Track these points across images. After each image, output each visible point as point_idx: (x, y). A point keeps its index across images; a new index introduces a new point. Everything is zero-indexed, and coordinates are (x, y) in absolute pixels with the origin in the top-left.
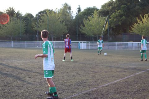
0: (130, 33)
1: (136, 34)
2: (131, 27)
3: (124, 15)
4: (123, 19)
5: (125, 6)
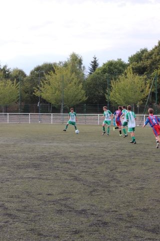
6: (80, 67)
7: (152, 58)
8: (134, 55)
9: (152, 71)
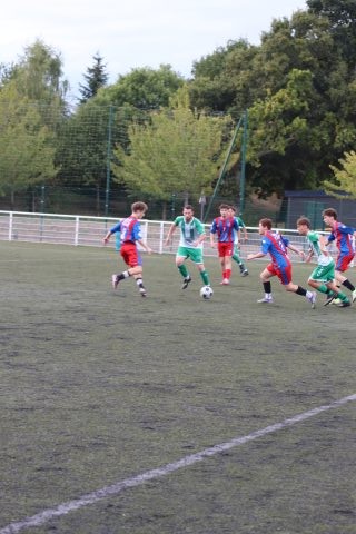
0: (328, 193)
1: (352, 198)
2: (333, 168)
3: (301, 113)
4: (295, 130)
5: (308, 71)
6: (55, 83)
7: (250, 68)
8: (209, 57)
9: (248, 102)
